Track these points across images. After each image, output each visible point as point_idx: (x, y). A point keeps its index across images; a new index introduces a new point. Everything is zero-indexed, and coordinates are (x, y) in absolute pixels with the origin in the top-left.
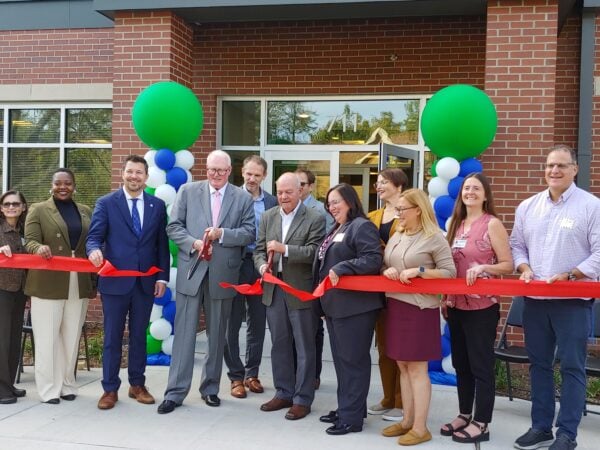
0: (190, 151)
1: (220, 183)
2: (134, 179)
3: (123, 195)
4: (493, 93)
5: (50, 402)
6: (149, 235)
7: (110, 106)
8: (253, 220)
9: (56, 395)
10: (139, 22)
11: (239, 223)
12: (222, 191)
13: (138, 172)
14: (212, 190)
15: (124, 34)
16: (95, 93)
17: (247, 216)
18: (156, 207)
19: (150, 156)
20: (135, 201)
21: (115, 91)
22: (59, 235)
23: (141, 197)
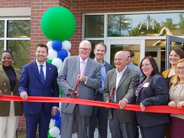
0: (69, 41)
1: (86, 56)
2: (41, 56)
3: (36, 63)
6: (49, 83)
7: (29, 19)
8: (100, 77)
11: (94, 77)
12: (86, 61)
13: (43, 52)
14: (81, 60)
17: (98, 74)
18: (52, 69)
19: (49, 44)
20: (42, 66)
21: (32, 11)
22: (5, 84)
23: (45, 64)
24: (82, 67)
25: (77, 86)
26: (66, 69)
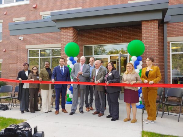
0: (77, 57)
2: (62, 63)
3: (59, 66)
4: (144, 41)
5: (46, 113)
6: (65, 75)
7: (60, 48)
9: (47, 111)
10: (66, 30)
11: (86, 72)
12: (83, 65)
13: (63, 61)
14: (81, 65)
15: (63, 32)
16: (57, 46)
19: (68, 58)
20: (62, 68)
21: (61, 45)
22: (47, 76)
23: (63, 66)
24: (81, 68)
25: (78, 76)
26: (74, 69)
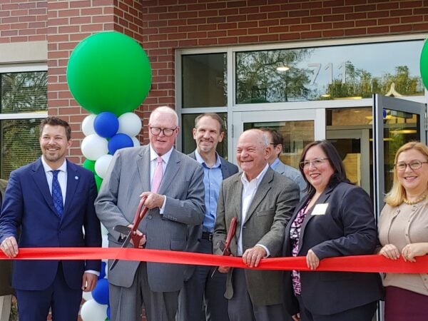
1: (165, 146)
2: (52, 146)
3: (42, 165)
8: (202, 195)
11: (185, 195)
12: (166, 157)
13: (57, 138)
14: (154, 155)
17: (195, 189)
18: (84, 181)
19: (88, 123)
20: (55, 173)
21: (50, 47)
23: (63, 167)
24: (157, 171)
25: (139, 219)
26: (116, 178)
